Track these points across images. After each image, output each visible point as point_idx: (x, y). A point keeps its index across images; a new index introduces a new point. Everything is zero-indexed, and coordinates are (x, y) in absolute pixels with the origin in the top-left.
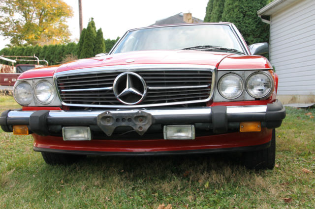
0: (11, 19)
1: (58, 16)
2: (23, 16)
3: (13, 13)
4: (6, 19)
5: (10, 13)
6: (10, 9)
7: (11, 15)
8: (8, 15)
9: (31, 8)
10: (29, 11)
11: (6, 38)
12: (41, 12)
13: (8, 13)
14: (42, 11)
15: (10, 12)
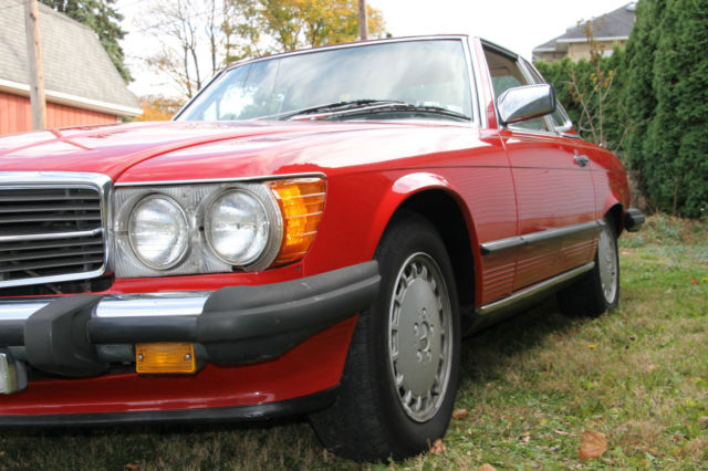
0: (254, 49)
1: (351, 34)
2: (279, 40)
3: (258, 36)
4: (244, 49)
5: (252, 37)
6: (251, 29)
7: (253, 42)
8: (248, 41)
9: (294, 21)
10: (292, 28)
11: (245, 92)
12: (316, 27)
13: (249, 36)
14: (319, 26)
15: (254, 34)
